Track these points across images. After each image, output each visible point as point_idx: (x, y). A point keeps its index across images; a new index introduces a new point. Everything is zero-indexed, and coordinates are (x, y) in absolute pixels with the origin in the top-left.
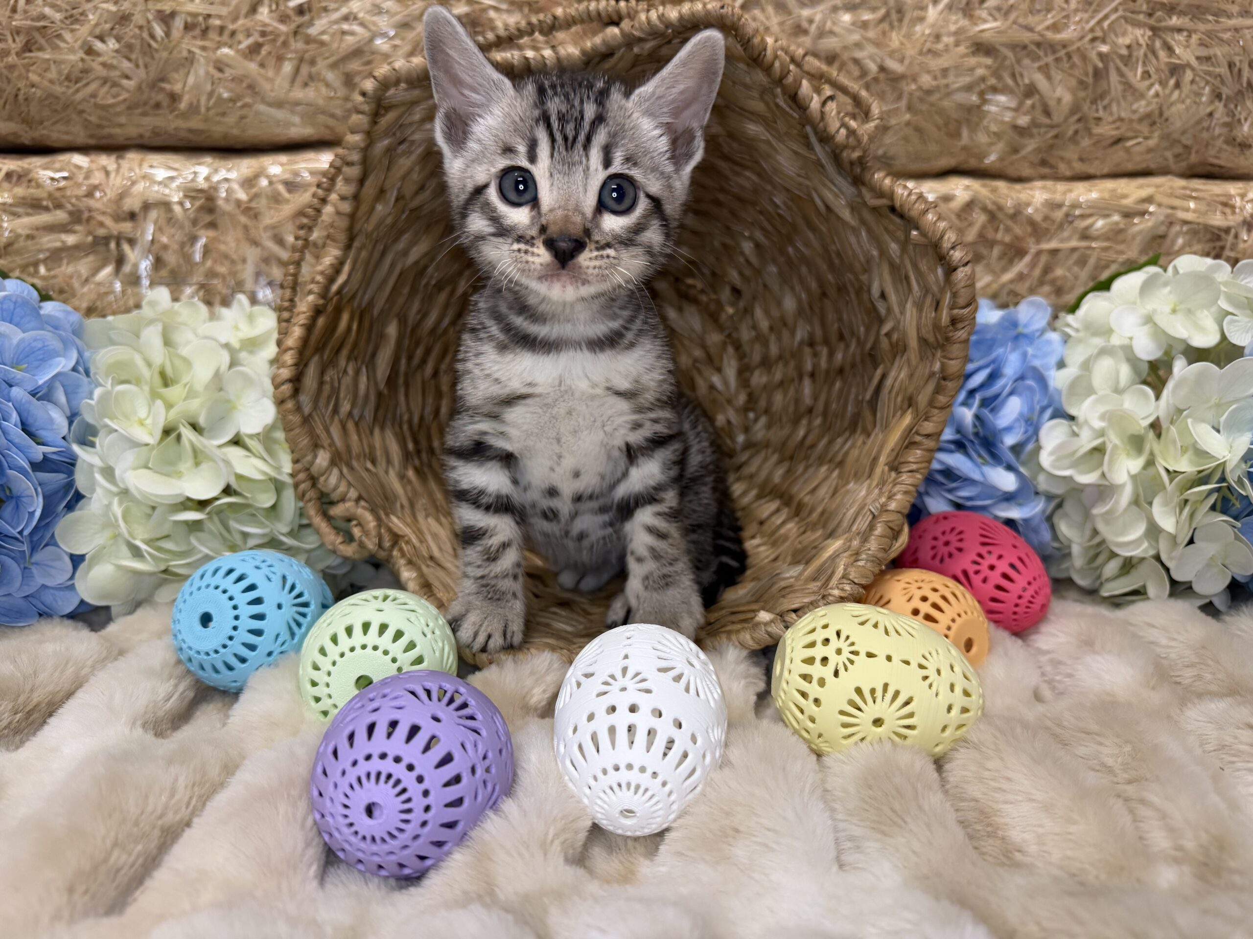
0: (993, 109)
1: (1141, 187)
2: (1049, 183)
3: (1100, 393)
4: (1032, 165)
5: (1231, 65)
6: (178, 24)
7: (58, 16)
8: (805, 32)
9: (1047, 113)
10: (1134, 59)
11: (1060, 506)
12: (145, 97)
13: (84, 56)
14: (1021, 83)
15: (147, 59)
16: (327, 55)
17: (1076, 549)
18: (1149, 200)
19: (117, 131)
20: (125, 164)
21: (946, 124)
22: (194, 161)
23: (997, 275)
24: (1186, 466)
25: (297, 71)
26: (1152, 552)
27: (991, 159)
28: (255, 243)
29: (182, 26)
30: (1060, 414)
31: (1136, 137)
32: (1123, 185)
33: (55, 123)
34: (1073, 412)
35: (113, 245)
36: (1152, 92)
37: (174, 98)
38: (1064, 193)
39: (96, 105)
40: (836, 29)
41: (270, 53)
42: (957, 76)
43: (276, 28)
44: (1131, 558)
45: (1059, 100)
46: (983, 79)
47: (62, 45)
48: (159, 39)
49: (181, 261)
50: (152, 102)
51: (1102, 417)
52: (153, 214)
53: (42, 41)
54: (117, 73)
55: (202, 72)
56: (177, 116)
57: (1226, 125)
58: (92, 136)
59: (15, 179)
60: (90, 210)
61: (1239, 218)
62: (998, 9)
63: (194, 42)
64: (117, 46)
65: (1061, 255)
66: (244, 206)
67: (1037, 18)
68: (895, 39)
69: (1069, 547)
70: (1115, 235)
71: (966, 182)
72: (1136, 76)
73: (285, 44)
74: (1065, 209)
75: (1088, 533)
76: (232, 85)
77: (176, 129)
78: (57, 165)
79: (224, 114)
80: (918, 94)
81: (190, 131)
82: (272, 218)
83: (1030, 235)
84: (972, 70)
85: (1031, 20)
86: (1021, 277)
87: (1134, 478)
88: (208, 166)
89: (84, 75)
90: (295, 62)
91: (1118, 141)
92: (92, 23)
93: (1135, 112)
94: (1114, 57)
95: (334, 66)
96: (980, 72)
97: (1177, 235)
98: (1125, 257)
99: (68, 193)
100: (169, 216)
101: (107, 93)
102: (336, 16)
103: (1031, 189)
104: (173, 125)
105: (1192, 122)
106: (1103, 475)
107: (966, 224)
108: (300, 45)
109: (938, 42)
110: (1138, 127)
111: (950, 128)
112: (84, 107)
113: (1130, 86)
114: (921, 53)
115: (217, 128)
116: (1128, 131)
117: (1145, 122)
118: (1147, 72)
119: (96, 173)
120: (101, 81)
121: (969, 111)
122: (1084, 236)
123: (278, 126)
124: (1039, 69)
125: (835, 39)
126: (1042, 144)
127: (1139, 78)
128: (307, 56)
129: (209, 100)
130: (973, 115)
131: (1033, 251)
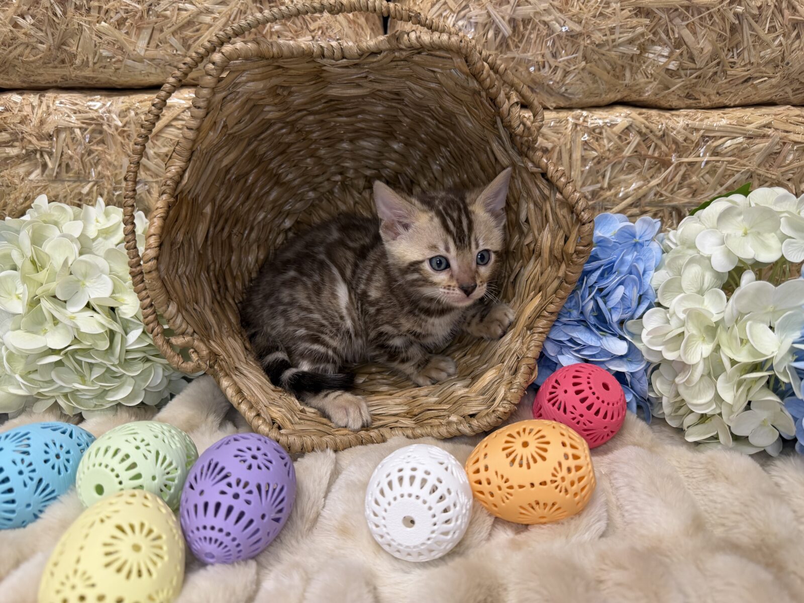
0: (651, 56)
1: (763, 115)
3: (688, 293)
4: (680, 97)
6: (71, 5)
8: (508, 2)
9: (692, 59)
10: (763, 17)
11: (656, 369)
12: (54, 55)
13: (12, 28)
14: (672, 36)
15: (52, 30)
16: (169, 25)
17: (665, 401)
19: (40, 78)
20: (45, 100)
21: (614, 69)
23: (647, 180)
24: (744, 358)
25: (151, 37)
26: (718, 412)
27: (648, 94)
31: (762, 77)
34: (665, 304)
35: (38, 156)
36: (777, 42)
37: (73, 56)
39: (22, 61)
41: (132, 24)
43: (135, 7)
44: (706, 414)
45: (702, 49)
46: (643, 34)
48: (59, 16)
49: (81, 167)
50: (59, 59)
51: (685, 312)
52: (63, 135)
54: (35, 40)
55: (88, 38)
56: (75, 69)
58: (24, 82)
60: (22, 133)
63: (81, 17)
64: (32, 21)
65: (697, 166)
66: (120, 129)
69: (661, 399)
71: (625, 111)
73: (142, 18)
74: (702, 132)
75: (673, 393)
76: (109, 47)
77: (75, 77)
78: (2, 102)
79: (105, 67)
80: (590, 46)
83: (675, 151)
84: (634, 27)
86: (665, 181)
87: (705, 359)
88: (98, 101)
89: (14, 42)
90: (150, 31)
91: (750, 78)
92: (16, 5)
93: (762, 58)
94: (748, 15)
95: (174, 33)
96: (640, 30)
98: (747, 168)
99: (9, 121)
100: (73, 136)
101: (29, 53)
104: (73, 75)
106: (680, 356)
107: (624, 143)
108: (153, 19)
109: (608, 7)
110: (764, 69)
111: (617, 71)
112: (16, 62)
113: (759, 38)
114: (594, 17)
115: (102, 76)
116: (756, 72)
117: (770, 66)
118: (774, 27)
119: (25, 107)
120: (25, 46)
121: (632, 58)
122: (715, 153)
123: (141, 74)
124: (687, 25)
125: (530, 6)
126: (688, 83)
127: (766, 32)
128: (156, 26)
129: (94, 58)
130: (634, 61)
131: (676, 163)
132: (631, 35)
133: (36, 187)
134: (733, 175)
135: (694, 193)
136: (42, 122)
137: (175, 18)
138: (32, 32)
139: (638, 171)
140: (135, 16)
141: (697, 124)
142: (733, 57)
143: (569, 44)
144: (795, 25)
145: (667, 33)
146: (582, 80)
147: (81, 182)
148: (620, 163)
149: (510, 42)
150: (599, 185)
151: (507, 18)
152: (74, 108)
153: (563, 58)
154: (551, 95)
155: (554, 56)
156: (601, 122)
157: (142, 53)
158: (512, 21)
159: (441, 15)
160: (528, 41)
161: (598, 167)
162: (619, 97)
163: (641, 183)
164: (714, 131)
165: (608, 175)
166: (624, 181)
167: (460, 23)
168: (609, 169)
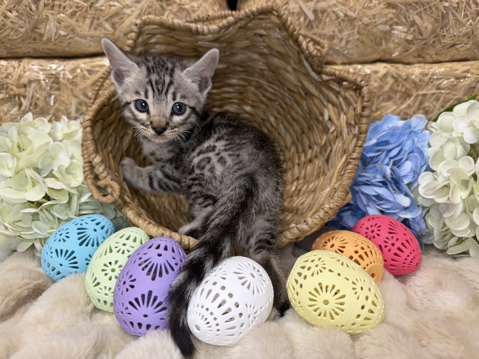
0: (396, 32)
1: (464, 65)
2: (422, 65)
3: (448, 160)
4: (414, 57)
6: (41, 4)
9: (421, 34)
10: (460, 9)
11: (428, 212)
12: (29, 35)
13: (3, 19)
14: (408, 20)
15: (29, 19)
16: (104, 15)
17: (435, 232)
18: (467, 71)
19: (19, 50)
20: (22, 64)
21: (375, 40)
22: (51, 62)
23: (398, 106)
25: (92, 23)
26: (473, 235)
27: (395, 55)
28: (76, 97)
29: (43, 5)
30: (428, 169)
31: (461, 44)
32: (455, 65)
34: (434, 168)
35: (17, 98)
36: (469, 23)
37: (42, 35)
38: (429, 69)
39: (9, 39)
41: (80, 15)
42: (379, 18)
43: (83, 4)
44: (462, 237)
45: (426, 28)
46: (392, 19)
48: (34, 11)
49: (45, 105)
50: (32, 38)
51: (448, 171)
52: (33, 85)
54: (18, 26)
55: (52, 24)
56: (42, 44)
58: (9, 53)
60: (7, 84)
63: (48, 11)
64: (16, 14)
65: (428, 96)
66: (71, 81)
68: (352, 2)
69: (433, 231)
70: (452, 87)
71: (385, 65)
72: (461, 16)
73: (86, 11)
74: (429, 76)
75: (441, 225)
76: (65, 29)
77: (43, 49)
79: (62, 42)
80: (361, 26)
81: (49, 49)
82: (82, 85)
83: (414, 88)
84: (387, 15)
86: (409, 106)
87: (464, 200)
88: (56, 64)
89: (4, 27)
90: (91, 19)
91: (453, 45)
92: (6, 4)
93: (460, 32)
94: (451, 7)
95: (107, 20)
96: (390, 16)
98: (457, 97)
100: (40, 85)
101: (14, 34)
103: (414, 67)
104: (41, 47)
106: (449, 198)
107: (384, 83)
108: (93, 12)
109: (371, 3)
110: (462, 39)
111: (377, 41)
112: (4, 40)
113: (459, 21)
114: (363, 8)
115: (59, 48)
116: (458, 40)
117: (466, 37)
118: (466, 14)
119: (10, 68)
120: (11, 29)
121: (386, 33)
122: (438, 88)
123: (85, 46)
124: (417, 14)
125: (325, 3)
126: (419, 48)
127: (462, 17)
128: (96, 16)
129: (55, 36)
130: (387, 35)
131: (415, 95)
132: (385, 19)
133: (15, 119)
134: (449, 101)
135: (426, 113)
136: (20, 77)
137: (107, 11)
138: (16, 21)
139: (393, 100)
140: (82, 10)
141: (426, 71)
142: (443, 32)
143: (349, 25)
145: (405, 17)
146: (357, 46)
148: (382, 95)
149: (313, 24)
151: (312, 9)
152: (41, 68)
153: (346, 33)
154: (339, 56)
155: (340, 32)
156: (368, 72)
157: (86, 33)
158: (315, 12)
160: (325, 23)
162: (378, 56)
163: (395, 107)
164: (436, 75)
165: (375, 103)
166: (385, 106)
168: (376, 99)
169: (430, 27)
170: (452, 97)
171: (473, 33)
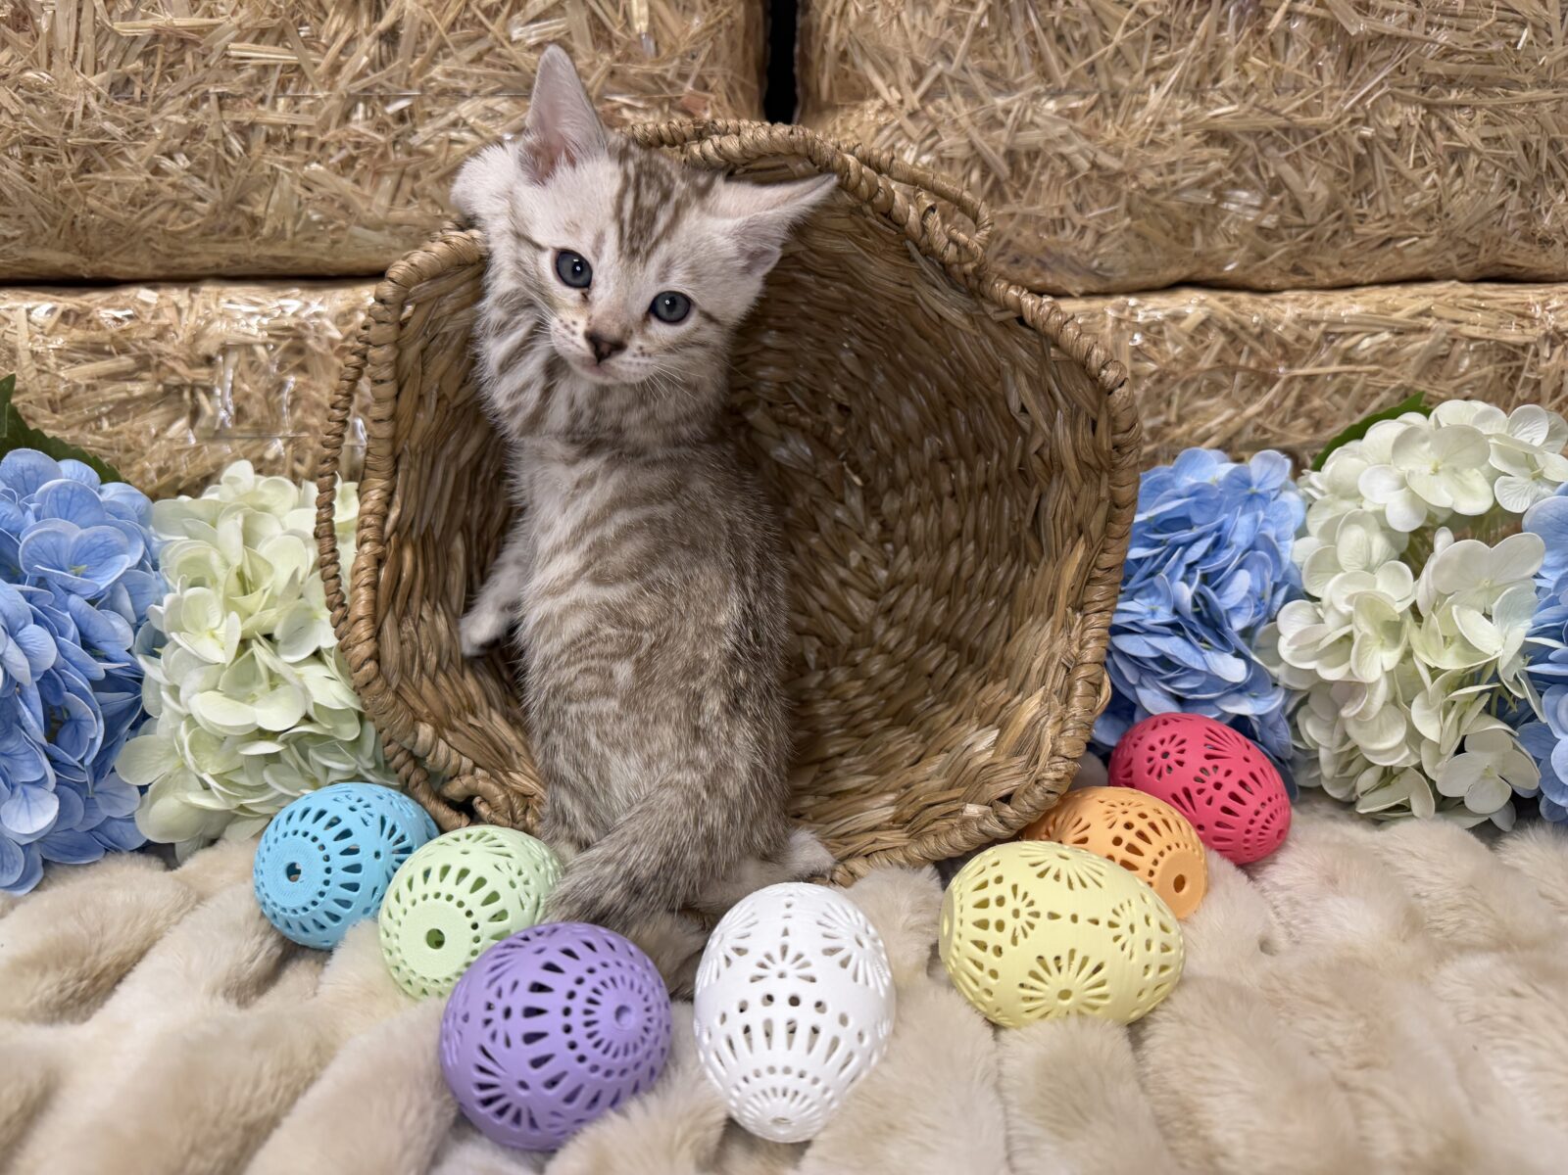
0: (1233, 207)
1: (1416, 297)
2: (1303, 294)
3: (1348, 571)
4: (1283, 272)
5: (1525, 146)
6: (259, 136)
7: (119, 131)
8: (1002, 125)
9: (1298, 210)
10: (1405, 144)
12: (222, 220)
13: (150, 177)
14: (1265, 177)
15: (224, 178)
16: (433, 167)
17: (1324, 755)
18: (1426, 313)
19: (190, 260)
20: (199, 299)
21: (1176, 228)
22: (280, 292)
23: (1240, 408)
24: (1451, 662)
25: (398, 187)
26: (1414, 761)
27: (1231, 267)
29: (263, 137)
30: (1300, 593)
31: (1409, 236)
32: (1393, 295)
33: (116, 254)
34: (1316, 592)
35: (186, 395)
36: (1428, 182)
38: (1321, 307)
39: (164, 232)
40: (1038, 119)
41: (366, 167)
42: (1186, 171)
43: (372, 138)
44: (1391, 767)
45: (1313, 195)
46: (1219, 173)
47: (125, 164)
48: (237, 155)
49: (267, 412)
50: (230, 228)
51: (1349, 600)
52: (233, 358)
53: (101, 159)
54: (190, 195)
55: (287, 191)
56: (259, 243)
57: (1522, 217)
58: (159, 267)
59: (72, 319)
60: (159, 355)
61: (1539, 332)
62: (1236, 89)
63: (278, 157)
64: (188, 164)
65: (1319, 381)
66: (337, 345)
67: (1283, 99)
68: (1111, 130)
69: (1316, 750)
70: (1385, 356)
71: (1201, 295)
72: (1406, 165)
73: (384, 156)
74: (1323, 326)
75: (1338, 737)
76: (324, 206)
77: (258, 256)
78: (121, 303)
79: (313, 239)
80: (1137, 193)
81: (275, 258)
83: (1282, 358)
84: (1205, 162)
85: (1276, 102)
86: (1270, 409)
87: (1389, 674)
88: (297, 298)
89: (151, 198)
90: (395, 177)
91: (1389, 240)
92: (159, 138)
93: (1407, 207)
94: (1380, 140)
96: (1214, 165)
97: (1463, 353)
98: (1398, 382)
99: (135, 335)
100: (251, 359)
101: (178, 218)
102: (442, 122)
103: (1282, 302)
104: (255, 253)
105: (1479, 216)
106: (1350, 669)
107: (1200, 347)
108: (401, 157)
109: (1163, 131)
110: (1411, 224)
111: (1181, 231)
112: (152, 233)
113: (1401, 176)
114: (1142, 145)
115: (306, 255)
116: (1399, 229)
117: (1421, 219)
118: (1422, 158)
119: (166, 311)
120: (170, 205)
121: (1203, 211)
122: (1347, 359)
123: (376, 251)
124: (1287, 158)
126: (1294, 248)
127: (1411, 166)
128: (409, 169)
129: (295, 223)
130: (1206, 216)
131: (1284, 377)
132: (1200, 174)
133: (180, 451)
134: (1377, 394)
135: (1317, 426)
136: (197, 336)
137: (442, 157)
138: (186, 182)
139: (1225, 392)
140: (370, 153)
141: (1314, 312)
142: (1361, 206)
143: (1103, 190)
144: (1455, 155)
145: (1256, 168)
146: (1126, 248)
147: (263, 439)
148: (1194, 380)
149: (1007, 189)
150: (1162, 418)
151: (1002, 149)
152: (254, 310)
153: (1095, 211)
154: (1077, 274)
155: (1080, 208)
156: (1159, 315)
157: (381, 216)
158: (1011, 155)
159: (893, 146)
160: (1037, 186)
161: (1158, 389)
162: (1183, 272)
163: (1229, 412)
164: (1342, 323)
165: (1176, 400)
166: (1204, 409)
167: (925, 159)
168: (1178, 391)
169: (1323, 193)
170: (1384, 383)
171: (1440, 209)
